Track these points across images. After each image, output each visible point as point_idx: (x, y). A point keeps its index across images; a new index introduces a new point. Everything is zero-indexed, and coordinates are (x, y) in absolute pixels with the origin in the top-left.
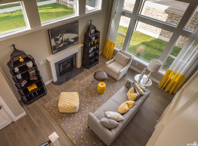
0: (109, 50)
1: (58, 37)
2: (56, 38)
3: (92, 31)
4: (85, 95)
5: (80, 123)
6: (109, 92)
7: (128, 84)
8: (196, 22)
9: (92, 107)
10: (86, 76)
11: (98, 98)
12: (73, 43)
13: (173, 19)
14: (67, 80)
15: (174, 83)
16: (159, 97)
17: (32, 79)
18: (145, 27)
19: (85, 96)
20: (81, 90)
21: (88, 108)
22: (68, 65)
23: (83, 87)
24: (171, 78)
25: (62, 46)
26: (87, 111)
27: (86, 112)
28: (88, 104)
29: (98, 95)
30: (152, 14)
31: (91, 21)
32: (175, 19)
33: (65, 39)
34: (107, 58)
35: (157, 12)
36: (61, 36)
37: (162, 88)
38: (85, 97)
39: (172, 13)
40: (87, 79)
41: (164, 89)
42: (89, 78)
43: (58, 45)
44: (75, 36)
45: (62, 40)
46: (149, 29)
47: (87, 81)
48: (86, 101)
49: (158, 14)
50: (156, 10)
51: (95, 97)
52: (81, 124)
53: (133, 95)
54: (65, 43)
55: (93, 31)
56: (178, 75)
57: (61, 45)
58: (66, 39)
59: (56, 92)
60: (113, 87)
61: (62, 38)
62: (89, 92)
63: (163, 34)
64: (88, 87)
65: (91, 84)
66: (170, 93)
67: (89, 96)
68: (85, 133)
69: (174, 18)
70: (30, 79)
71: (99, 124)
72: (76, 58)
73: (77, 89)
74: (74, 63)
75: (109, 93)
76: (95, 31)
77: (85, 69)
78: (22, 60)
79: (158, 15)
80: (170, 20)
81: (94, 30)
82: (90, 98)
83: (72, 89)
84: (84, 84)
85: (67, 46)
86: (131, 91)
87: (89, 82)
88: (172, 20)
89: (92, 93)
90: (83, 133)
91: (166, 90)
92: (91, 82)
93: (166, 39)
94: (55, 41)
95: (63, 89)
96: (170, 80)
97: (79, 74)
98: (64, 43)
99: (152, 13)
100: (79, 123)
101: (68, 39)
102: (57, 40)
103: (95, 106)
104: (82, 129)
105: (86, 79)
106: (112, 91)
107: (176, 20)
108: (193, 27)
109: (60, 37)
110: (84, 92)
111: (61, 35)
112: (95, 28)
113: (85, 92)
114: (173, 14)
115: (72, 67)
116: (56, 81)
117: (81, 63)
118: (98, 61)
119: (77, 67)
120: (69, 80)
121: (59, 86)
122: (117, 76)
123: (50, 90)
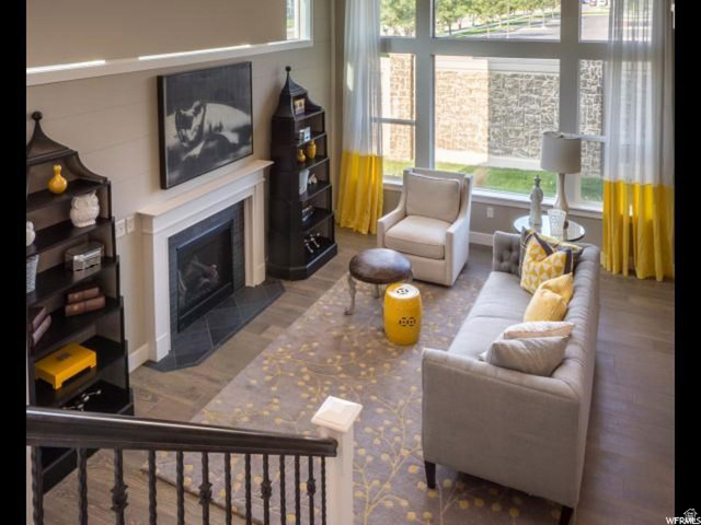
0: (366, 193)
1: (190, 113)
2: (183, 112)
3: (297, 102)
4: (339, 368)
5: (383, 481)
6: (438, 331)
7: (506, 254)
8: (593, 84)
9: (401, 402)
10: (308, 304)
11: (404, 362)
12: (234, 148)
13: (522, 92)
14: (220, 337)
15: (649, 227)
16: (635, 301)
17: (76, 307)
18: (445, 139)
19: (341, 372)
20: (312, 354)
21: (380, 410)
22: (205, 276)
23: (315, 344)
24: (631, 214)
25: (200, 155)
26: (387, 422)
27: (381, 429)
28: (374, 398)
29: (401, 353)
30: (453, 90)
31: (288, 69)
32: (527, 90)
33: (210, 127)
34: (364, 232)
35: (463, 82)
36: (197, 110)
37: (621, 272)
38: (343, 376)
39: (510, 73)
40: (318, 313)
41: (632, 272)
42: (326, 307)
43: (185, 144)
44: (240, 118)
45: (201, 126)
46: (461, 142)
47: (323, 317)
48: (360, 387)
49: (469, 86)
50: (460, 73)
51: (391, 363)
52: (387, 486)
53: (549, 262)
54: (211, 144)
55: (301, 105)
56: (643, 188)
57: (197, 151)
58: (213, 126)
59: (188, 398)
60: (444, 311)
61: (200, 116)
62: (353, 354)
63: (515, 149)
64: (339, 338)
65: (345, 326)
66: (659, 278)
67: (363, 365)
68: (427, 515)
69: (524, 88)
70: (68, 308)
71: (491, 369)
72: (242, 230)
73: (289, 357)
74: (236, 262)
75: (442, 335)
76: (306, 105)
77: (286, 284)
78: (60, 182)
79: (471, 91)
80: (515, 97)
81: (302, 101)
82: (369, 373)
83: (266, 362)
84: (312, 334)
85: (216, 160)
86: (531, 255)
87: (333, 322)
88: (521, 95)
89: (370, 351)
90: (420, 516)
91: (640, 274)
92: (342, 320)
93: (531, 160)
94: (178, 129)
95: (216, 375)
96: (631, 225)
97: (270, 303)
98: (207, 141)
99: (450, 87)
100: (376, 482)
101: (220, 128)
102: (183, 123)
103: (409, 394)
104: (404, 503)
105: (312, 313)
106: (450, 325)
107: (531, 91)
108: (592, 100)
109: (196, 114)
110: (330, 361)
111: (197, 104)
112: (304, 96)
113: (335, 360)
114: (515, 76)
115: (229, 284)
116: (167, 353)
117: (266, 263)
118: (333, 242)
119: (248, 284)
120: (231, 337)
121: (189, 369)
122: (442, 262)
123: (150, 397)
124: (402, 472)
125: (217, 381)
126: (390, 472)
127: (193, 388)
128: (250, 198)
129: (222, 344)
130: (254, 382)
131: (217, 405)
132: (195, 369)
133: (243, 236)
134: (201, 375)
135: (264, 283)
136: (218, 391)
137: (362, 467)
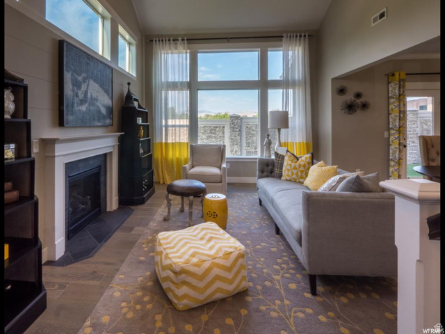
1: (80, 79)
3: (135, 103)
12: (103, 117)
22: (82, 203)
25: (85, 111)
33: (91, 96)
36: (85, 80)
44: (106, 99)
45: (86, 92)
52: (287, 302)
54: (92, 108)
57: (84, 108)
58: (93, 97)
59: (92, 279)
61: (86, 85)
68: (331, 314)
83: (144, 246)
94: (73, 86)
97: (128, 217)
98: (90, 104)
100: (278, 302)
101: (97, 100)
104: (309, 311)
109: (83, 82)
112: (137, 100)
115: (98, 209)
116: (63, 254)
117: (119, 196)
118: (153, 186)
119: (108, 210)
120: (110, 237)
121: (85, 260)
122: (220, 184)
123: (57, 286)
124: (287, 290)
125: (113, 264)
126: (280, 292)
127: (94, 272)
128: (111, 153)
129: (105, 241)
130: (142, 258)
131: (121, 279)
132: (91, 259)
133: (106, 178)
134: (97, 263)
135: (118, 208)
136: (118, 270)
137: (259, 294)
